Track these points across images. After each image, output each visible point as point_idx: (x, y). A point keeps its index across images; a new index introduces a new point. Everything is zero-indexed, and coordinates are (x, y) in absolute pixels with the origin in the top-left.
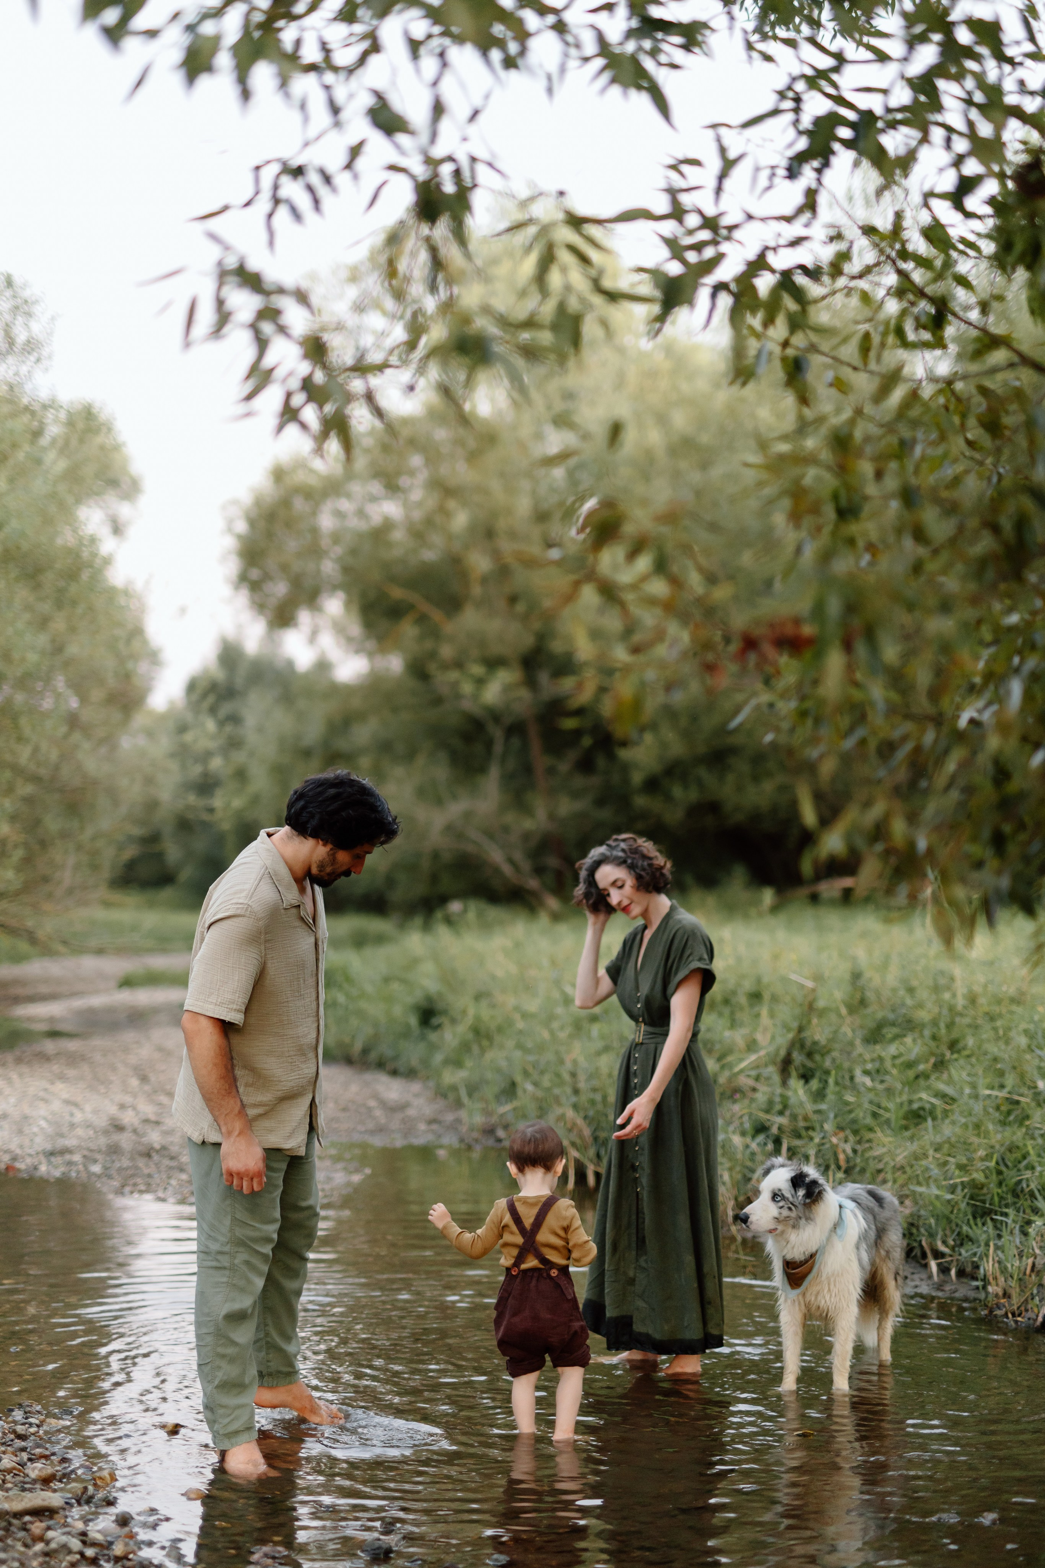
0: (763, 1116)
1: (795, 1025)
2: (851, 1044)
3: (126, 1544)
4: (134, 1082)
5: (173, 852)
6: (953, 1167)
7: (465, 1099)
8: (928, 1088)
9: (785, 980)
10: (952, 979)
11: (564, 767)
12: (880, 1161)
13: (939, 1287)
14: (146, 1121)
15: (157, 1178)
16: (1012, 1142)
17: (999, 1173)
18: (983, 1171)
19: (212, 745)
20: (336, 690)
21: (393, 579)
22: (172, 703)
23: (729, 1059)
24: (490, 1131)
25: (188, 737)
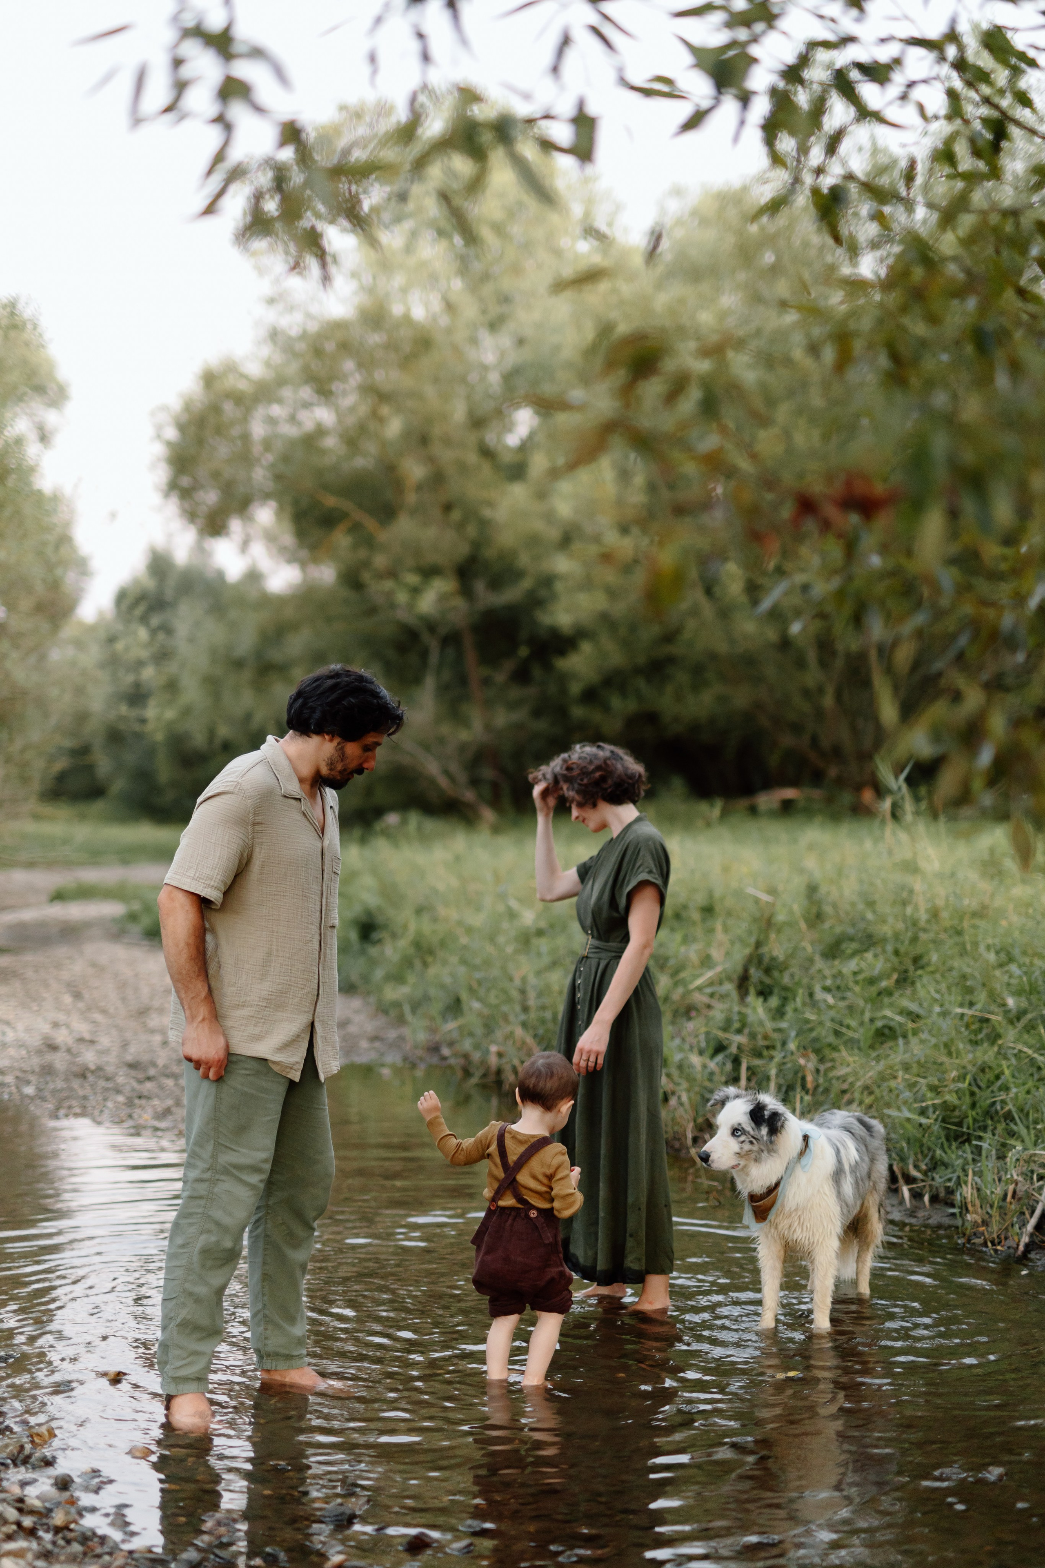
0: (721, 1034)
1: (752, 940)
2: (811, 961)
3: (67, 1513)
4: (68, 999)
5: (103, 764)
6: (924, 1088)
7: (409, 1017)
8: (891, 1005)
9: (739, 894)
10: (911, 891)
11: (500, 677)
12: (844, 1081)
13: (912, 1213)
14: (81, 1040)
15: (92, 1101)
16: (984, 1063)
17: (972, 1094)
18: (957, 1092)
19: (144, 654)
20: (267, 601)
21: (326, 487)
22: (101, 613)
23: (683, 975)
24: (435, 1049)
25: (120, 646)
